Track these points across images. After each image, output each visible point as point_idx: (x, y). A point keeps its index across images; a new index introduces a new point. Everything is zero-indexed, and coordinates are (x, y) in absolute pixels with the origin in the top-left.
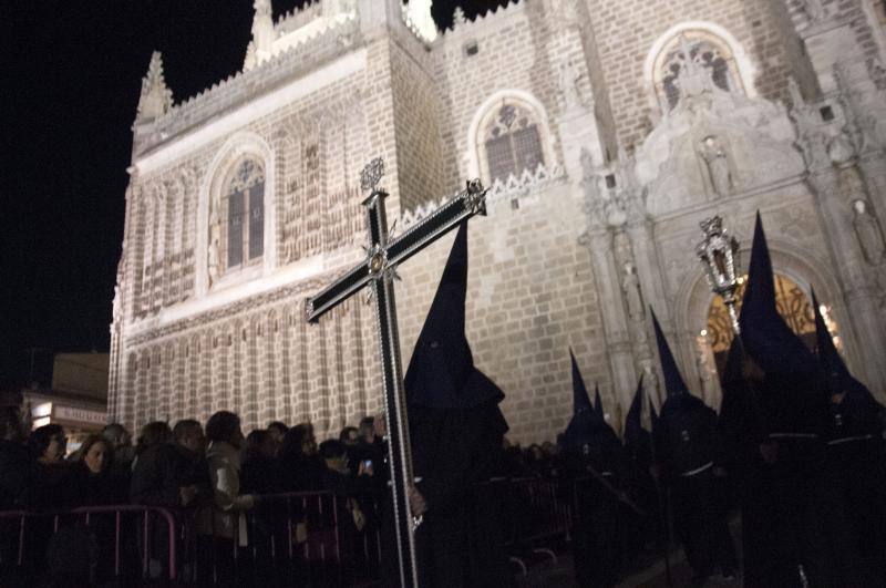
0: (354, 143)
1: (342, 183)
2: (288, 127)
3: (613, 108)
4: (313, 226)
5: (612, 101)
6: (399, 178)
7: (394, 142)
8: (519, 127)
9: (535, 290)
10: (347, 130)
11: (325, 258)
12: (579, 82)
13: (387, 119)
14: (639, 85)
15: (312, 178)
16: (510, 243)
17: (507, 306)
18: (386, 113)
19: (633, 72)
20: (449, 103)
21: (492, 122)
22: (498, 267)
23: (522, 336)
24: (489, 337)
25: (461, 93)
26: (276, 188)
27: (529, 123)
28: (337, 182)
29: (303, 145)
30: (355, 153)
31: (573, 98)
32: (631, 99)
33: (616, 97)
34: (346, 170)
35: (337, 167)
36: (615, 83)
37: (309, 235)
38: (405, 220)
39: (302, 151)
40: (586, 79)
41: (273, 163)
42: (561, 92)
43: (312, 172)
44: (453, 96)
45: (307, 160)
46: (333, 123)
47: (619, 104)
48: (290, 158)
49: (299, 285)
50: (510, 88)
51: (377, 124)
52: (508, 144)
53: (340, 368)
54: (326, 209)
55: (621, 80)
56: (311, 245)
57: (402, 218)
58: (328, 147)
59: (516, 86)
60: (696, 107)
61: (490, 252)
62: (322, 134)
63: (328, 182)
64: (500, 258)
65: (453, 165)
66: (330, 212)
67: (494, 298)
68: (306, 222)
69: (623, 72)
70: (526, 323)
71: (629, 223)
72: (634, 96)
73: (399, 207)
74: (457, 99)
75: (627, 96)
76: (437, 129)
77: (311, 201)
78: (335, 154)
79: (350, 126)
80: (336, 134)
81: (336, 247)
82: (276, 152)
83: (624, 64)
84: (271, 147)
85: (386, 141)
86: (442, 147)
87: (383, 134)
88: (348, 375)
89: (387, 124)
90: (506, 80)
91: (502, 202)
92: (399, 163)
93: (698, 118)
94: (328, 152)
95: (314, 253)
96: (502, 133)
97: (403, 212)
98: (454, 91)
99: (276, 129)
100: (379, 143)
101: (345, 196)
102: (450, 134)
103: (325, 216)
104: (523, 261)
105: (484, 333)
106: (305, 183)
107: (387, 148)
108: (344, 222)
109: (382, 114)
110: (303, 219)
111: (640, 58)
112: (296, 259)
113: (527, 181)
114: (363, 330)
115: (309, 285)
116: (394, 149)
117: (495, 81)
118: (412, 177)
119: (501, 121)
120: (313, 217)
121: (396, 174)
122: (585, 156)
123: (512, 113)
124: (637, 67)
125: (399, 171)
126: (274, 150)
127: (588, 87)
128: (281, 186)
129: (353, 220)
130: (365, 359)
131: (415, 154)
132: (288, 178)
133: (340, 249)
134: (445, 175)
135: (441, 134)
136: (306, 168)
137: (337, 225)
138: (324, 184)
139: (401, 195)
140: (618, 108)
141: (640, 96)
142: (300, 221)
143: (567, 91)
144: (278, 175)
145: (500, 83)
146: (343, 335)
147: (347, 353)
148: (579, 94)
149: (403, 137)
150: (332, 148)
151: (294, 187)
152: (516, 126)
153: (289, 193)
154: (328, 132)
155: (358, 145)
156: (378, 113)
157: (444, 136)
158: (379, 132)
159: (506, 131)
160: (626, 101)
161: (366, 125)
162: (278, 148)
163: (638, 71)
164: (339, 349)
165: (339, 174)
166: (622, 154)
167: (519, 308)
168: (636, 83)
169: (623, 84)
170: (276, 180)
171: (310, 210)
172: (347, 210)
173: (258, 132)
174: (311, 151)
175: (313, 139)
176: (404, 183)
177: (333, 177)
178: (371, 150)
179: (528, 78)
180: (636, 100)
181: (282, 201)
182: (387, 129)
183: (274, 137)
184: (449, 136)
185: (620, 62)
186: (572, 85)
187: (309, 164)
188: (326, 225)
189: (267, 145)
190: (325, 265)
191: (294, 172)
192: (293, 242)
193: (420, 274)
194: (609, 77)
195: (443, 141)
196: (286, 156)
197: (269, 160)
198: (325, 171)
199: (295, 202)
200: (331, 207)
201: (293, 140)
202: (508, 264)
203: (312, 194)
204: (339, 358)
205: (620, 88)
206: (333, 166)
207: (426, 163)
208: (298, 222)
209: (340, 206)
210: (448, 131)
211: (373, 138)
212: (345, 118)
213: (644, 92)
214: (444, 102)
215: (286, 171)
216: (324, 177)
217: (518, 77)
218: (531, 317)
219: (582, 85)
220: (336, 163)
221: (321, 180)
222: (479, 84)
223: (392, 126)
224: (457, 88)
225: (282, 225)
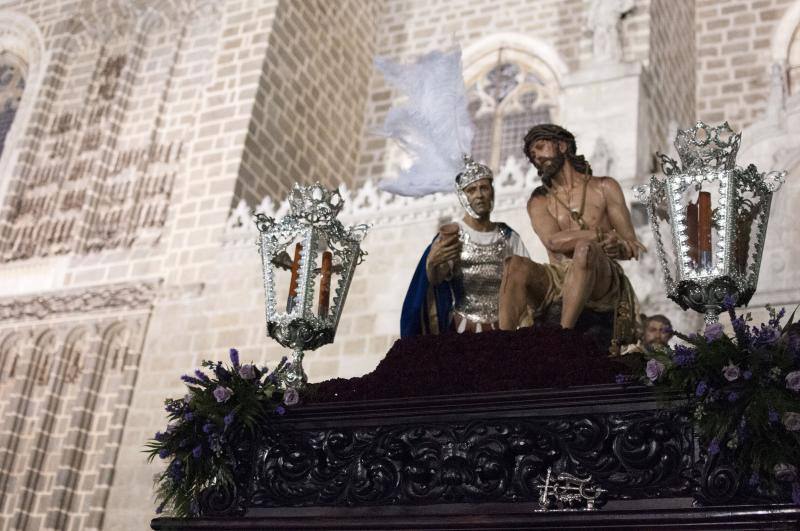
0: (191, 65)
1: (149, 133)
2: (88, 16)
3: (698, 98)
4: (71, 202)
5: (701, 85)
6: (248, 142)
7: (259, 72)
8: (518, 106)
10: (186, 40)
11: (73, 265)
12: (630, 20)
13: (259, 30)
14: (758, 64)
15: (99, 114)
18: (261, 19)
19: (753, 37)
20: (401, 38)
25: (428, 26)
26: (32, 120)
27: (539, 102)
28: (141, 129)
29: (103, 51)
30: (186, 83)
31: (608, 48)
32: (736, 88)
33: (710, 79)
34: (162, 109)
35: (148, 103)
36: (713, 52)
37: (60, 216)
38: (234, 220)
39: (99, 64)
40: (644, 18)
41: (42, 74)
42: (590, 34)
43: (103, 103)
44: (411, 29)
45: (103, 80)
46: (167, 21)
47: (714, 92)
48: (76, 71)
49: (12, 306)
50: (517, 30)
51: (240, 35)
52: (491, 134)
53: (34, 481)
54: (105, 174)
55: (726, 50)
56: (58, 236)
57: (230, 214)
58: (145, 63)
59: (529, 29)
61: (371, 311)
62: (141, 39)
63: (125, 126)
65: (376, 153)
66: (110, 182)
68: (64, 192)
69: (731, 35)
71: (653, 300)
72: (745, 82)
73: (230, 194)
74: (417, 35)
75: (732, 80)
76: (366, 81)
77: (85, 156)
78: (153, 79)
79: (194, 33)
80: (167, 44)
81: (99, 248)
82: (54, 57)
83: (738, 21)
84: (47, 45)
85: (245, 68)
86: (366, 117)
87: (244, 55)
88: (43, 499)
89: (257, 39)
90: (513, 16)
91: (421, 218)
92: (257, 113)
94: (143, 74)
95: (59, 252)
96: (484, 110)
97: (234, 205)
98: (416, 18)
99: (66, 17)
100: (232, 70)
101: (146, 157)
102: (387, 95)
103: (98, 188)
106: (85, 121)
107: (244, 81)
108: (129, 205)
109: (253, 20)
110: (60, 186)
111: (771, 16)
112: (24, 257)
114: (97, 416)
115: (28, 309)
116: (255, 86)
117: (494, 14)
118: (279, 148)
119: (487, 90)
120: (77, 186)
121: (244, 131)
123: (511, 80)
124: (760, 31)
125: (252, 128)
126: (49, 53)
127: (645, 32)
128: (42, 119)
129: (146, 204)
130: (84, 473)
131: (300, 108)
132: (60, 107)
133: (105, 252)
134: (358, 166)
135: (371, 91)
136: (94, 96)
137: (116, 208)
138: (115, 128)
139: (242, 171)
140: (708, 100)
141: (755, 84)
142: (53, 188)
143: (600, 30)
144: (43, 98)
145: (503, 18)
146: (59, 417)
147: (55, 455)
148: (622, 42)
149: (282, 70)
150: (151, 67)
151: (64, 125)
152: (512, 103)
153: (52, 133)
154: (154, 37)
155: (197, 69)
156: (248, 16)
157: (376, 98)
158: (236, 51)
159: (491, 110)
160: (727, 89)
161: (218, 34)
162: (59, 50)
163: (762, 37)
164: (43, 442)
165: (148, 116)
168: (753, 59)
169: (728, 58)
170: (37, 106)
171: (78, 171)
172: (140, 183)
173: (33, 16)
174: (115, 66)
175: (124, 45)
176: (258, 154)
177: (136, 119)
178: (214, 81)
179: (556, 18)
180: (746, 90)
181: (34, 146)
182: (253, 47)
183: (58, 30)
185: (731, 17)
186: (613, 20)
187: (103, 90)
188: (96, 203)
189: (41, 40)
190: (68, 277)
191: (73, 99)
192: (31, 224)
193: (231, 328)
194: (704, 40)
195: (371, 105)
196: (69, 68)
197: (38, 69)
198: (125, 105)
199: (57, 151)
200: (116, 172)
201: (90, 42)
203: (90, 143)
204: (38, 460)
205: (721, 64)
206: (141, 99)
207: (321, 134)
208: (48, 191)
209: (132, 174)
210: (387, 88)
211: (223, 60)
212: (190, 17)
213: (765, 79)
214: (392, 36)
215: (60, 93)
216: (122, 118)
217: (535, 14)
219: (633, 27)
220: (149, 96)
221: (112, 119)
222: (464, 14)
223: (265, 44)
224: (422, 14)
225: (20, 188)
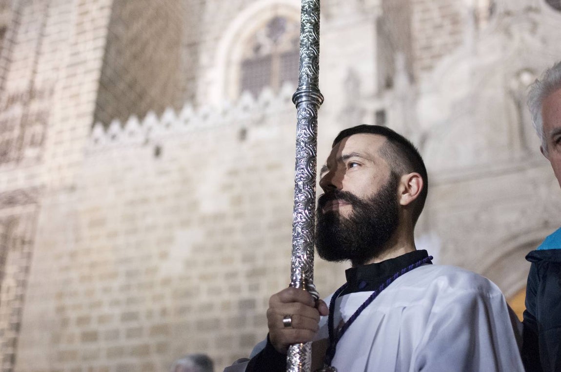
0: (56, 29)
1: (27, 80)
8: (290, 48)
9: (248, 258)
10: (50, 11)
14: (454, 9)
16: (227, 187)
17: (204, 278)
20: (203, 3)
21: (254, 37)
22: (203, 220)
23: (215, 324)
24: (171, 320)
28: (22, 77)
30: (52, 43)
33: (423, 21)
38: (93, 137)
47: (425, 29)
57: (91, 134)
58: (21, 30)
60: (515, 29)
61: (196, 197)
62: (18, 12)
64: (208, 206)
67: (189, 264)
70: (226, 306)
75: (438, 21)
78: (28, 41)
79: (54, 7)
80: (36, 15)
87: (93, 20)
89: (101, 9)
91: (228, 129)
93: (516, 43)
96: (266, 52)
100: (84, 31)
102: (196, 43)
104: (239, 216)
105: (164, 312)
108: (16, 132)
113: (267, 104)
116: (102, 43)
121: (96, 74)
122: (353, 80)
123: (284, 28)
135: (184, 42)
137: (7, 135)
139: (98, 104)
150: (26, 32)
152: (287, 46)
154: (27, 10)
158: (87, 18)
159: (271, 49)
161: (73, 6)
165: (25, 67)
166: (401, 81)
167: (220, 283)
172: (25, 117)
176: (107, 90)
177: (17, 70)
178: (73, 40)
182: (99, 15)
184: (194, 47)
195: (186, 52)
198: (9, 61)
202: (219, 217)
206: (21, 55)
210: (194, 39)
211: (78, 25)
218: (234, 298)
220: (25, 53)
